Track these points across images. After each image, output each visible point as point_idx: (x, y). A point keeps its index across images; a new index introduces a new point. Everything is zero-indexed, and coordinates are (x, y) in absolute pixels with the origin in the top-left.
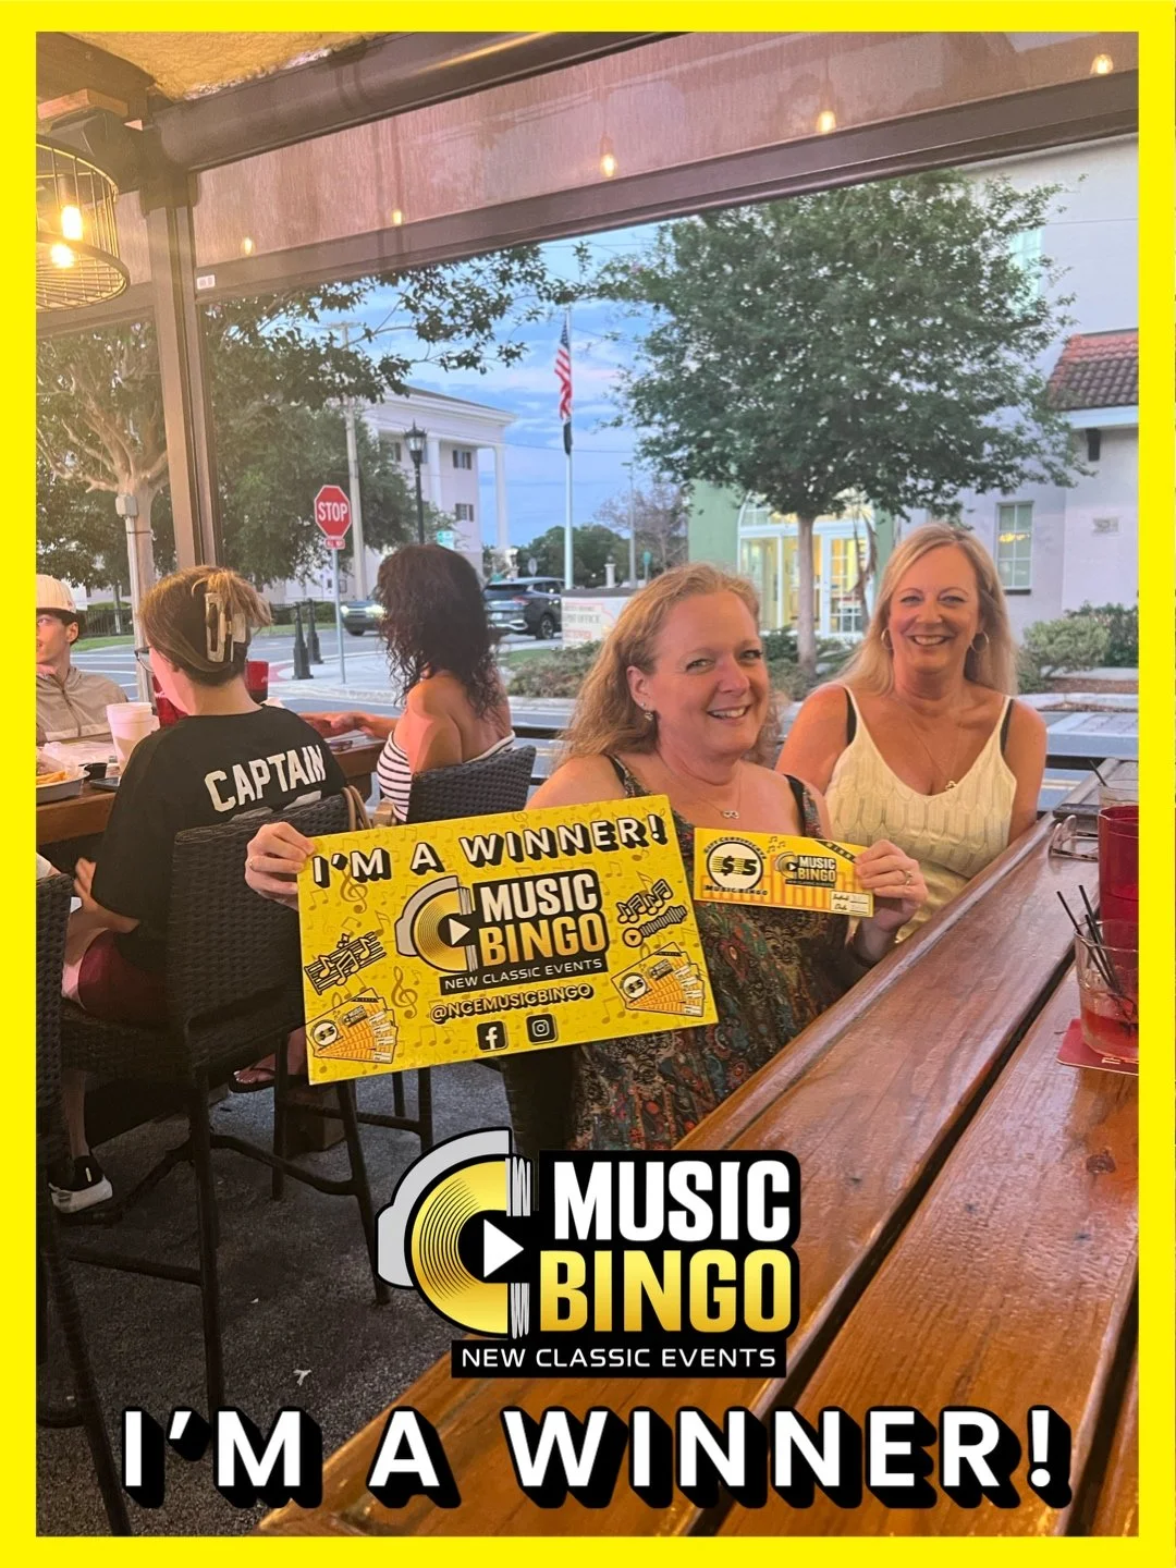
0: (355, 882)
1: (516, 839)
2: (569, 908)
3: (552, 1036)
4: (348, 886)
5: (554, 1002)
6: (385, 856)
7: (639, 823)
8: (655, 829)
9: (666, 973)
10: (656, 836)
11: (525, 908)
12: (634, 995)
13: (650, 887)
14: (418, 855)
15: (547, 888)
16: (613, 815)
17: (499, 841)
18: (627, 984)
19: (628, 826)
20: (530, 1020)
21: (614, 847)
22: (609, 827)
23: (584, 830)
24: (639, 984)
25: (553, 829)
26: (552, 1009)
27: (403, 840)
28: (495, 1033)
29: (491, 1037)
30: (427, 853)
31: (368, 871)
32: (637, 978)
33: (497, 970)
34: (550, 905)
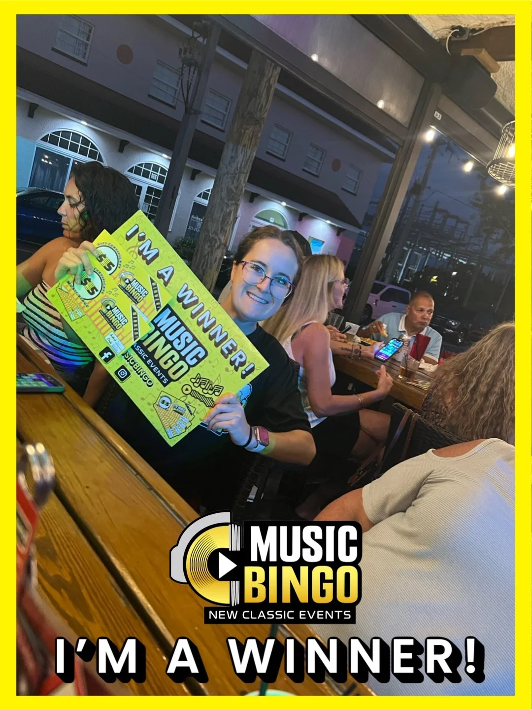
0: (137, 251)
1: (202, 309)
2: (183, 353)
3: (122, 380)
4: (133, 249)
5: (137, 372)
6: (157, 255)
7: (245, 361)
8: (247, 370)
9: (179, 413)
10: (244, 373)
11: (171, 334)
12: (161, 404)
13: (216, 383)
14: (166, 270)
15: (187, 338)
18: (164, 399)
19: (241, 356)
20: (123, 367)
21: (226, 356)
22: (234, 349)
23: (226, 337)
24: (167, 404)
25: (217, 323)
26: (133, 373)
27: (170, 257)
28: (109, 355)
29: (106, 355)
30: (170, 273)
31: (145, 253)
32: (169, 402)
34: (179, 344)
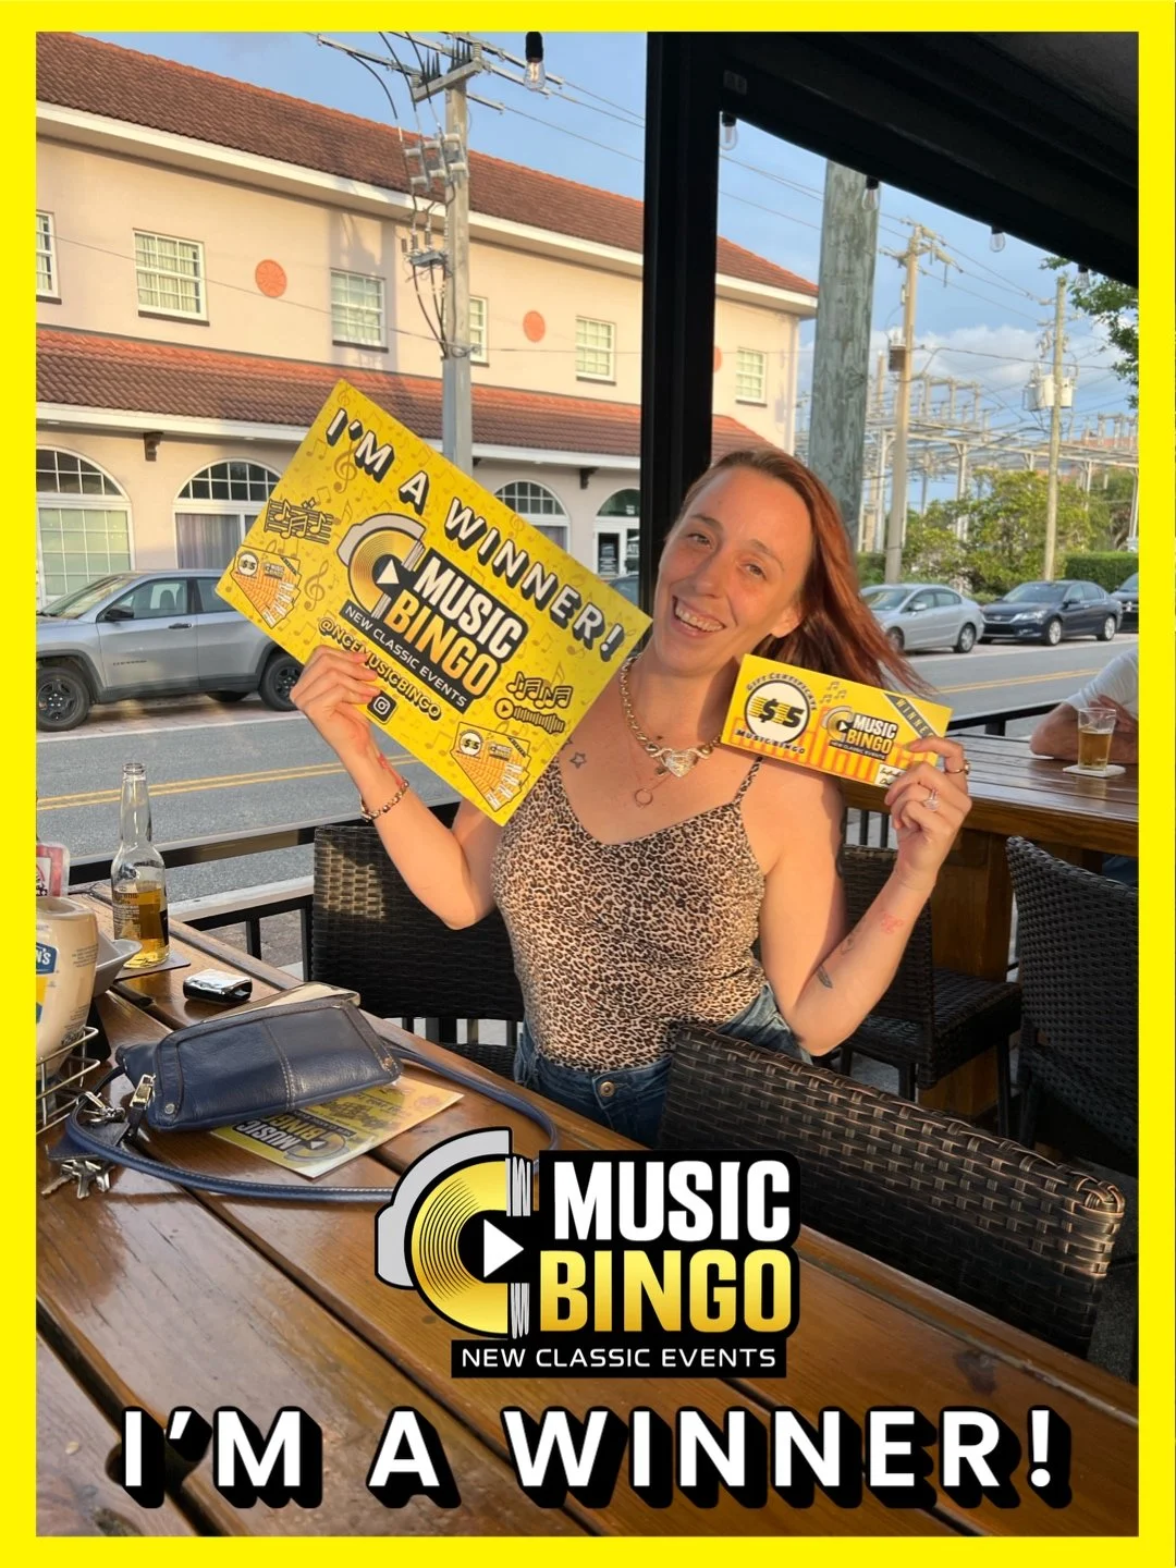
0: (353, 461)
1: (497, 540)
2: (482, 639)
3: (384, 718)
4: (345, 460)
5: (407, 697)
6: (391, 458)
7: (603, 623)
8: (610, 641)
9: (500, 758)
10: (605, 648)
11: (450, 607)
12: (464, 749)
13: (557, 683)
14: (414, 482)
15: (481, 606)
16: (590, 595)
17: (482, 530)
18: (468, 736)
19: (592, 617)
20: (379, 693)
21: (563, 624)
22: (576, 603)
23: (555, 585)
24: (476, 746)
25: (532, 560)
26: (401, 700)
27: (413, 456)
30: (421, 487)
31: (368, 461)
32: (478, 740)
33: (390, 634)
34: (470, 622)
